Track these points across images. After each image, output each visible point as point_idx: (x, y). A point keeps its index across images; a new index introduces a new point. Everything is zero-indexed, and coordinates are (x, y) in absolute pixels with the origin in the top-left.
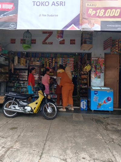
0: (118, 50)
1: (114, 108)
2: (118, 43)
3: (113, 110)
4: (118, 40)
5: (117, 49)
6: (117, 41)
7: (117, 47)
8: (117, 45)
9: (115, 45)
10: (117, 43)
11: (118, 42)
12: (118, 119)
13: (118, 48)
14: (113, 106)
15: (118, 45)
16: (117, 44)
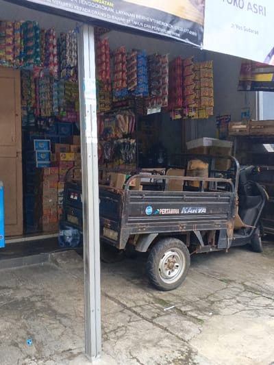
0: (14, 58)
1: (7, 237)
2: (13, 33)
3: (6, 245)
4: (13, 24)
5: (9, 53)
6: (9, 27)
7: (9, 45)
8: (9, 41)
9: (4, 37)
10: (9, 32)
11: (12, 29)
12: (21, 270)
13: (14, 49)
14: (5, 233)
15: (14, 41)
16: (9, 36)
